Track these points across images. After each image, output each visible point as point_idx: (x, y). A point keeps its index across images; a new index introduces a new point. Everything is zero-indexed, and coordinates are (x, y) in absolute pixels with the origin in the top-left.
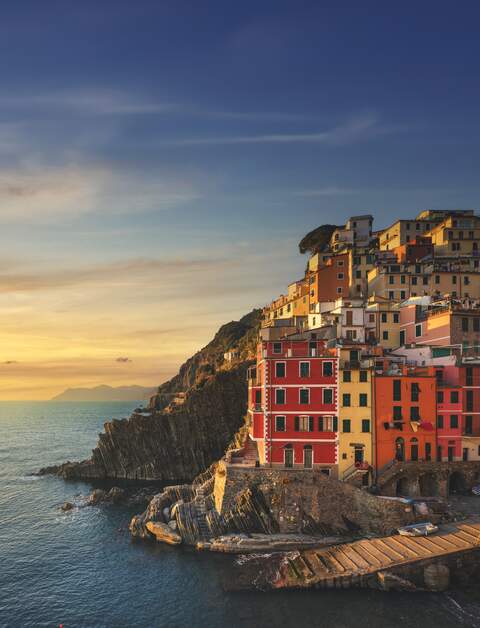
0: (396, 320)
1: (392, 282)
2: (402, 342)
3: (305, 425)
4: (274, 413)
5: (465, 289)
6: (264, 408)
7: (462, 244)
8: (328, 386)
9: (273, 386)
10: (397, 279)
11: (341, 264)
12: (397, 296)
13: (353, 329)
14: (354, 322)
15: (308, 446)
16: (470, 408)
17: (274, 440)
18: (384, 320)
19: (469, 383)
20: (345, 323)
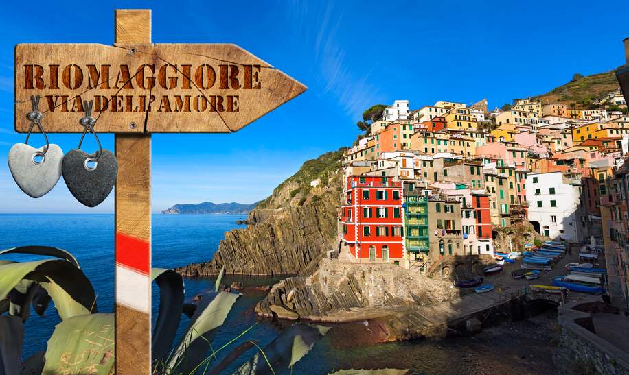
0: (431, 166)
1: (426, 142)
2: (436, 180)
3: (382, 232)
4: (362, 224)
5: (468, 149)
6: (356, 220)
7: (463, 123)
8: (397, 207)
9: (361, 206)
10: (429, 141)
11: (395, 129)
12: (430, 151)
13: (407, 170)
14: (407, 166)
15: (385, 246)
16: (479, 221)
17: (362, 242)
18: (425, 165)
19: (478, 206)
20: (402, 166)
